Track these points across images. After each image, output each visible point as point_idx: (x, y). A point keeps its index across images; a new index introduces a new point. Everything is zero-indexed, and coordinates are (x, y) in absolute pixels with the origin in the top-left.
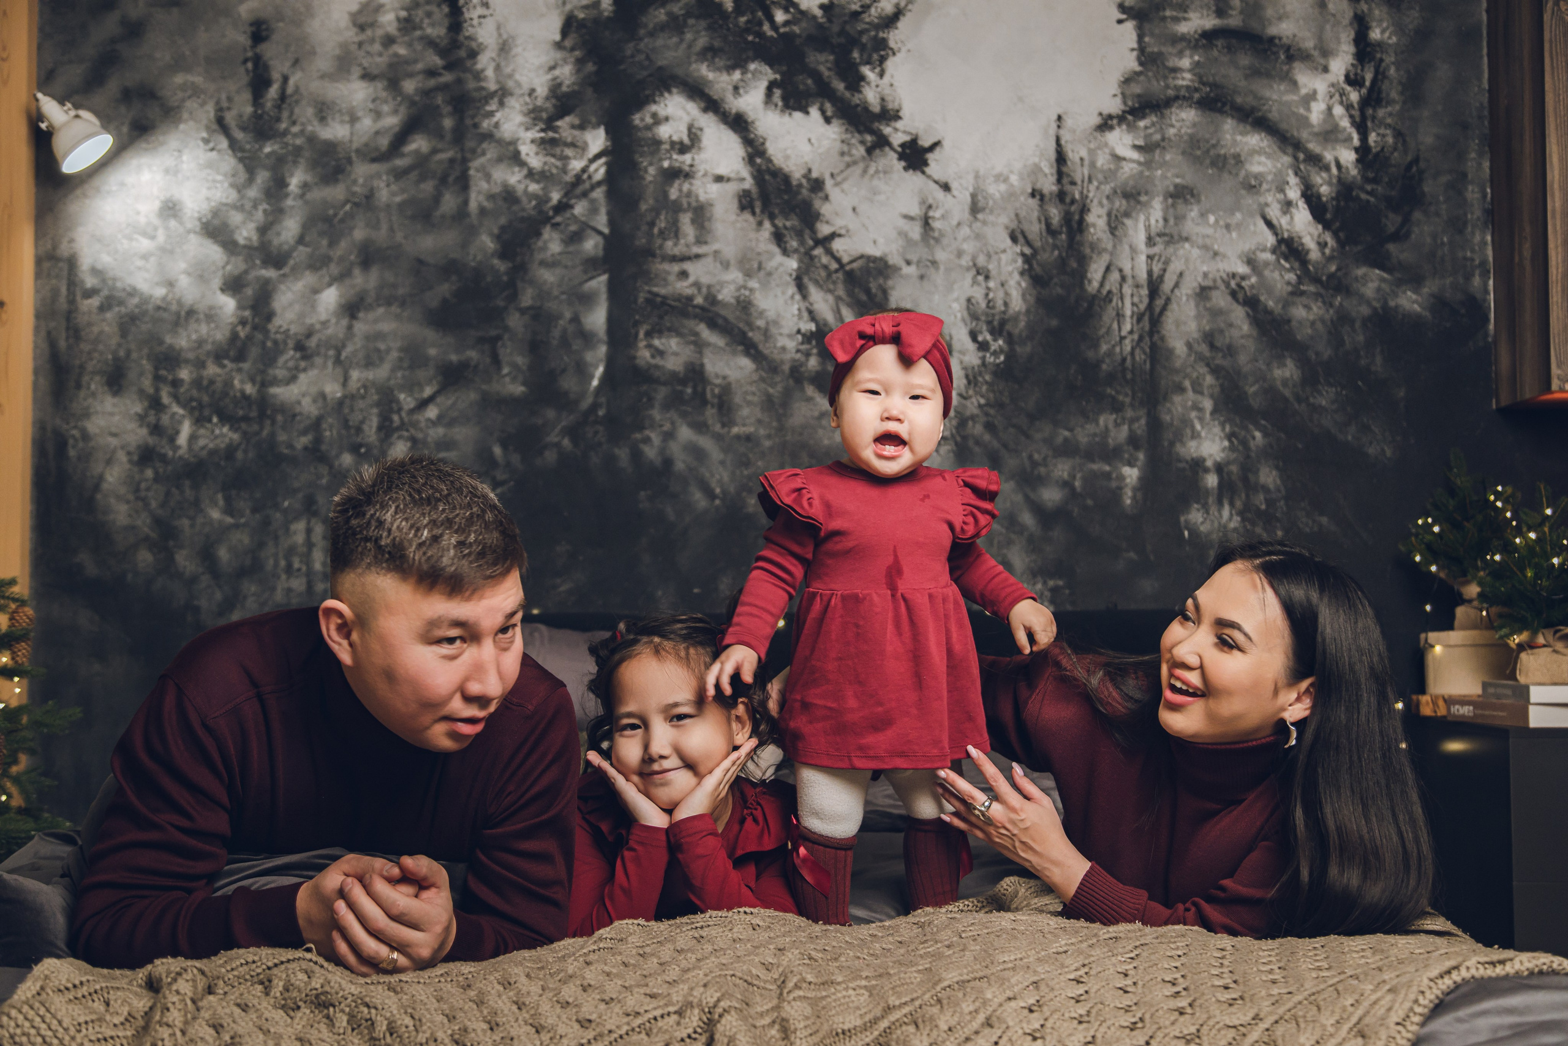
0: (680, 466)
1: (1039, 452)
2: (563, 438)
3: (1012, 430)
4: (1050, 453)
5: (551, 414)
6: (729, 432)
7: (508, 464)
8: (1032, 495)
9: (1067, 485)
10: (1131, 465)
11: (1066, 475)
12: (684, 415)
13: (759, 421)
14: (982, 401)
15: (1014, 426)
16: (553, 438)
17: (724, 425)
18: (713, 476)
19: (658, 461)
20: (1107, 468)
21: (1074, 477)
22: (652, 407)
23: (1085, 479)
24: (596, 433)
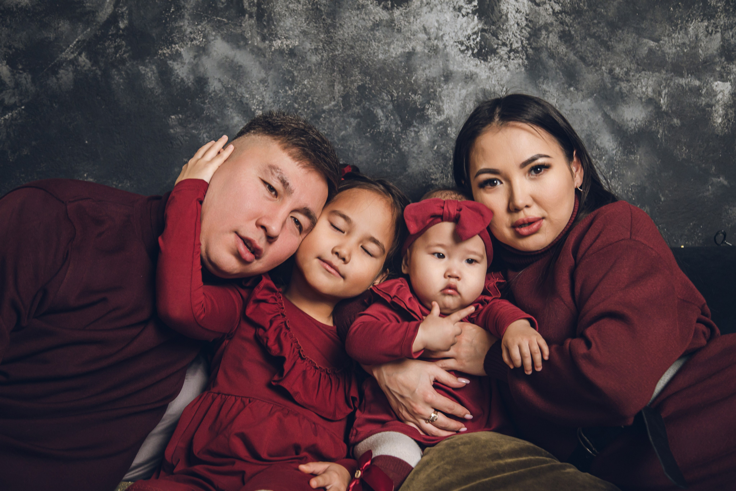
0: (214, 85)
1: (620, 66)
2: (80, 54)
3: (590, 41)
4: (633, 67)
5: (64, 26)
6: (270, 46)
7: (17, 85)
8: (612, 115)
9: (651, 102)
10: (723, 79)
11: (650, 93)
12: (218, 26)
13: (304, 33)
14: (557, 8)
15: (592, 36)
16: (68, 55)
17: (264, 39)
18: (253, 97)
19: (190, 81)
20: (697, 83)
21: (660, 94)
22: (182, 17)
23: (670, 95)
24: (118, 48)
